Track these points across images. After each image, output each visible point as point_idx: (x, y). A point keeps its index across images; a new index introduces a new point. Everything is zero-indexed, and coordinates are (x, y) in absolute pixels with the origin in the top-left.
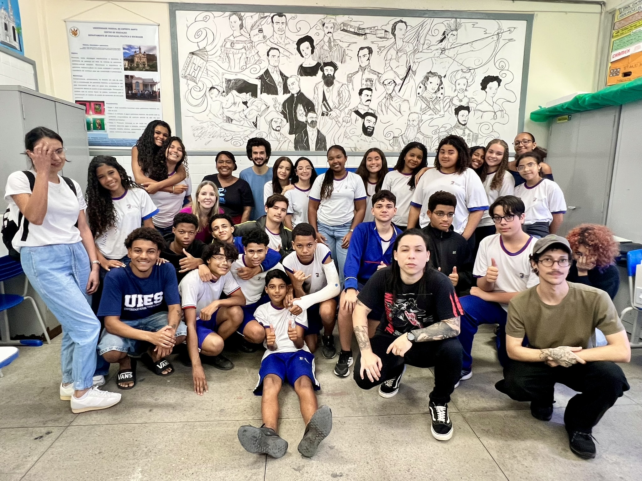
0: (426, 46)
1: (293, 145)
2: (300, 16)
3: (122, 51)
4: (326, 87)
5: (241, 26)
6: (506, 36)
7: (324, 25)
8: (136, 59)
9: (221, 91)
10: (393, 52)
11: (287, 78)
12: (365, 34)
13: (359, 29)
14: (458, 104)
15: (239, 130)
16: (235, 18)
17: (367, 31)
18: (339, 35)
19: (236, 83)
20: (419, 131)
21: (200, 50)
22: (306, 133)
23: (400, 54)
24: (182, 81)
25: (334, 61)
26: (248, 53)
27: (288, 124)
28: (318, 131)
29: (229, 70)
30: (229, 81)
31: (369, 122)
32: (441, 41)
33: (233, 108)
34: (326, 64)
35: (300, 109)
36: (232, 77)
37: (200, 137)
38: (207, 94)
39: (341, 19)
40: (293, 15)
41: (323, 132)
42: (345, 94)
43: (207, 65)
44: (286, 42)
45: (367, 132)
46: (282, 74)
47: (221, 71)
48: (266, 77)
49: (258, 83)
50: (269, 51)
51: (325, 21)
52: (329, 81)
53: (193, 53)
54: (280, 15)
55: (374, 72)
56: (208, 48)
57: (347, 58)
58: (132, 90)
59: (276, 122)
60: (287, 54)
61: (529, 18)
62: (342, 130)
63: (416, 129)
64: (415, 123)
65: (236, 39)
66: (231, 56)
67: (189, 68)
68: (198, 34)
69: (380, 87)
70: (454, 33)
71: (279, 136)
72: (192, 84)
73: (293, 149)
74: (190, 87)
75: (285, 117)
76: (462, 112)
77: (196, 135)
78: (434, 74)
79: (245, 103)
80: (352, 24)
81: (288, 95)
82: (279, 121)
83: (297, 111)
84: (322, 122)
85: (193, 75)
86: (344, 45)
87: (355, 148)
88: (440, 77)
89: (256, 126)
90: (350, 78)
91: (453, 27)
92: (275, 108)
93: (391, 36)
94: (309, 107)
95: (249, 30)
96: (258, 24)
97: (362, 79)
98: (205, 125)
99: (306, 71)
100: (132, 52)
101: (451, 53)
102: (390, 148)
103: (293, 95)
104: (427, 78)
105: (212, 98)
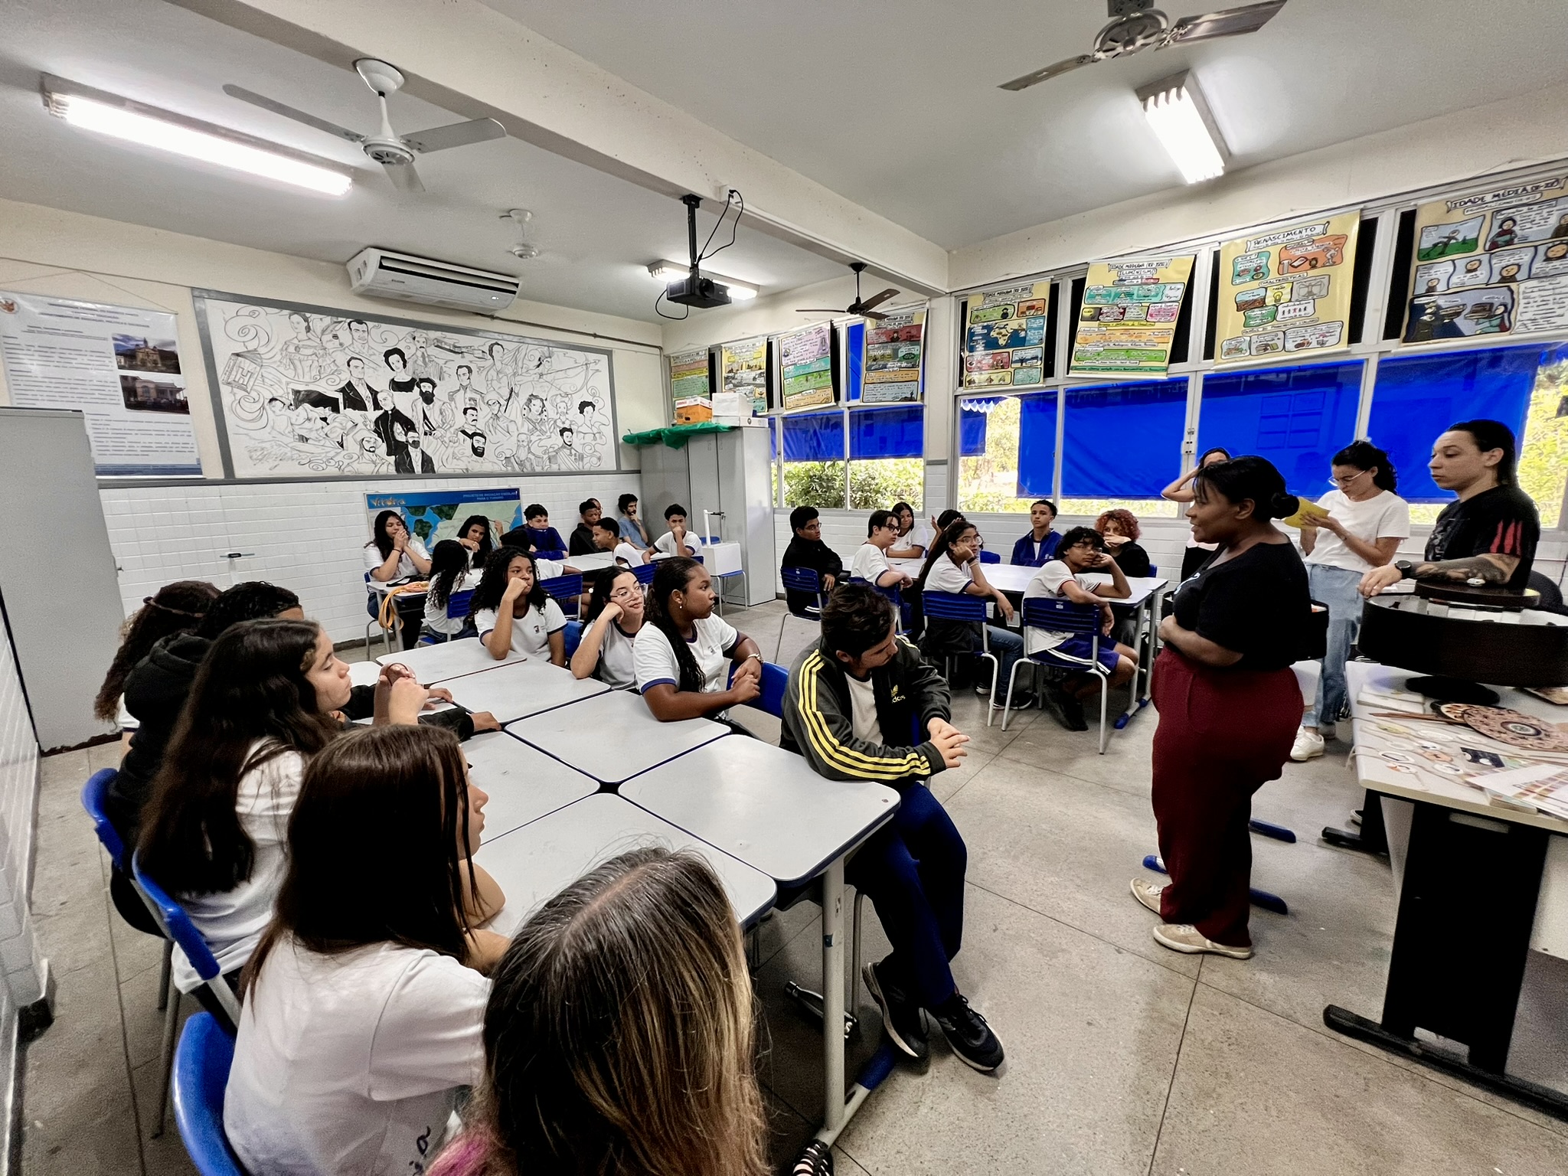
0: (524, 370)
1: (394, 468)
2: (384, 326)
3: (112, 342)
4: (425, 405)
5: (308, 329)
6: (592, 366)
7: (414, 339)
8: (140, 356)
9: (287, 403)
10: (493, 373)
11: (377, 393)
12: (462, 353)
13: (455, 347)
14: (562, 426)
15: (319, 450)
16: (296, 318)
17: (463, 350)
18: (432, 351)
19: (307, 395)
20: (529, 451)
21: (249, 351)
22: (409, 455)
23: (500, 376)
24: (224, 390)
25: (432, 378)
26: (320, 360)
27: (385, 444)
28: (423, 452)
29: (296, 378)
30: (297, 392)
31: (478, 442)
32: (538, 366)
33: (307, 425)
34: (422, 380)
35: (398, 428)
36: (302, 388)
37: (260, 460)
38: (267, 407)
39: (434, 334)
40: (376, 324)
41: (429, 452)
42: (448, 413)
43: (262, 370)
44: (371, 352)
45: (478, 452)
46: (369, 388)
47: (284, 380)
48: (348, 390)
49: (340, 396)
50: (350, 360)
51: (415, 334)
52: (428, 398)
53: (238, 355)
54: (360, 322)
55: (476, 391)
56: (261, 350)
57: (446, 376)
58: (136, 396)
59: (368, 442)
60: (375, 366)
61: (609, 353)
62: (450, 451)
63: (526, 449)
64: (525, 444)
65: (301, 343)
66: (297, 363)
67: (234, 373)
68: (243, 331)
69: (485, 408)
70: (549, 359)
71: (374, 458)
72: (240, 393)
73: (395, 473)
74: (238, 398)
75: (380, 436)
76: (566, 434)
77: (255, 457)
78: (536, 397)
79: (324, 419)
80: (446, 340)
81: (381, 412)
82: (373, 440)
83: (394, 429)
84: (426, 442)
85: (241, 382)
86: (441, 362)
87: (467, 470)
88: (542, 400)
89: (342, 446)
90: (451, 396)
91: (547, 355)
92: (366, 426)
93: (490, 357)
94: (408, 425)
95: (319, 334)
96: (331, 328)
97: (465, 398)
98: (267, 445)
99: (397, 386)
100: (131, 345)
101: (549, 378)
102: (504, 469)
103: (386, 412)
104: (530, 400)
105: (274, 412)
